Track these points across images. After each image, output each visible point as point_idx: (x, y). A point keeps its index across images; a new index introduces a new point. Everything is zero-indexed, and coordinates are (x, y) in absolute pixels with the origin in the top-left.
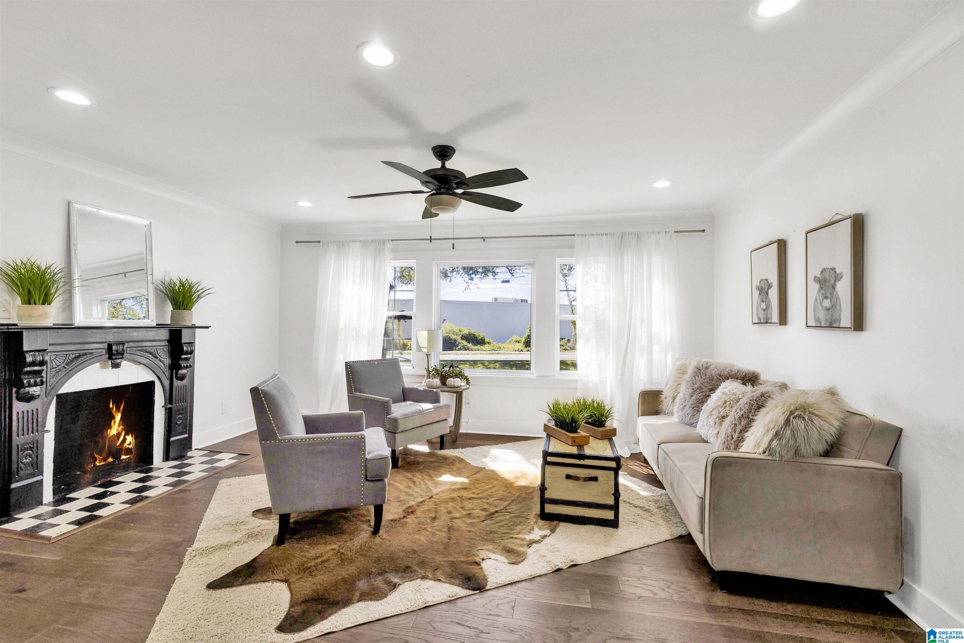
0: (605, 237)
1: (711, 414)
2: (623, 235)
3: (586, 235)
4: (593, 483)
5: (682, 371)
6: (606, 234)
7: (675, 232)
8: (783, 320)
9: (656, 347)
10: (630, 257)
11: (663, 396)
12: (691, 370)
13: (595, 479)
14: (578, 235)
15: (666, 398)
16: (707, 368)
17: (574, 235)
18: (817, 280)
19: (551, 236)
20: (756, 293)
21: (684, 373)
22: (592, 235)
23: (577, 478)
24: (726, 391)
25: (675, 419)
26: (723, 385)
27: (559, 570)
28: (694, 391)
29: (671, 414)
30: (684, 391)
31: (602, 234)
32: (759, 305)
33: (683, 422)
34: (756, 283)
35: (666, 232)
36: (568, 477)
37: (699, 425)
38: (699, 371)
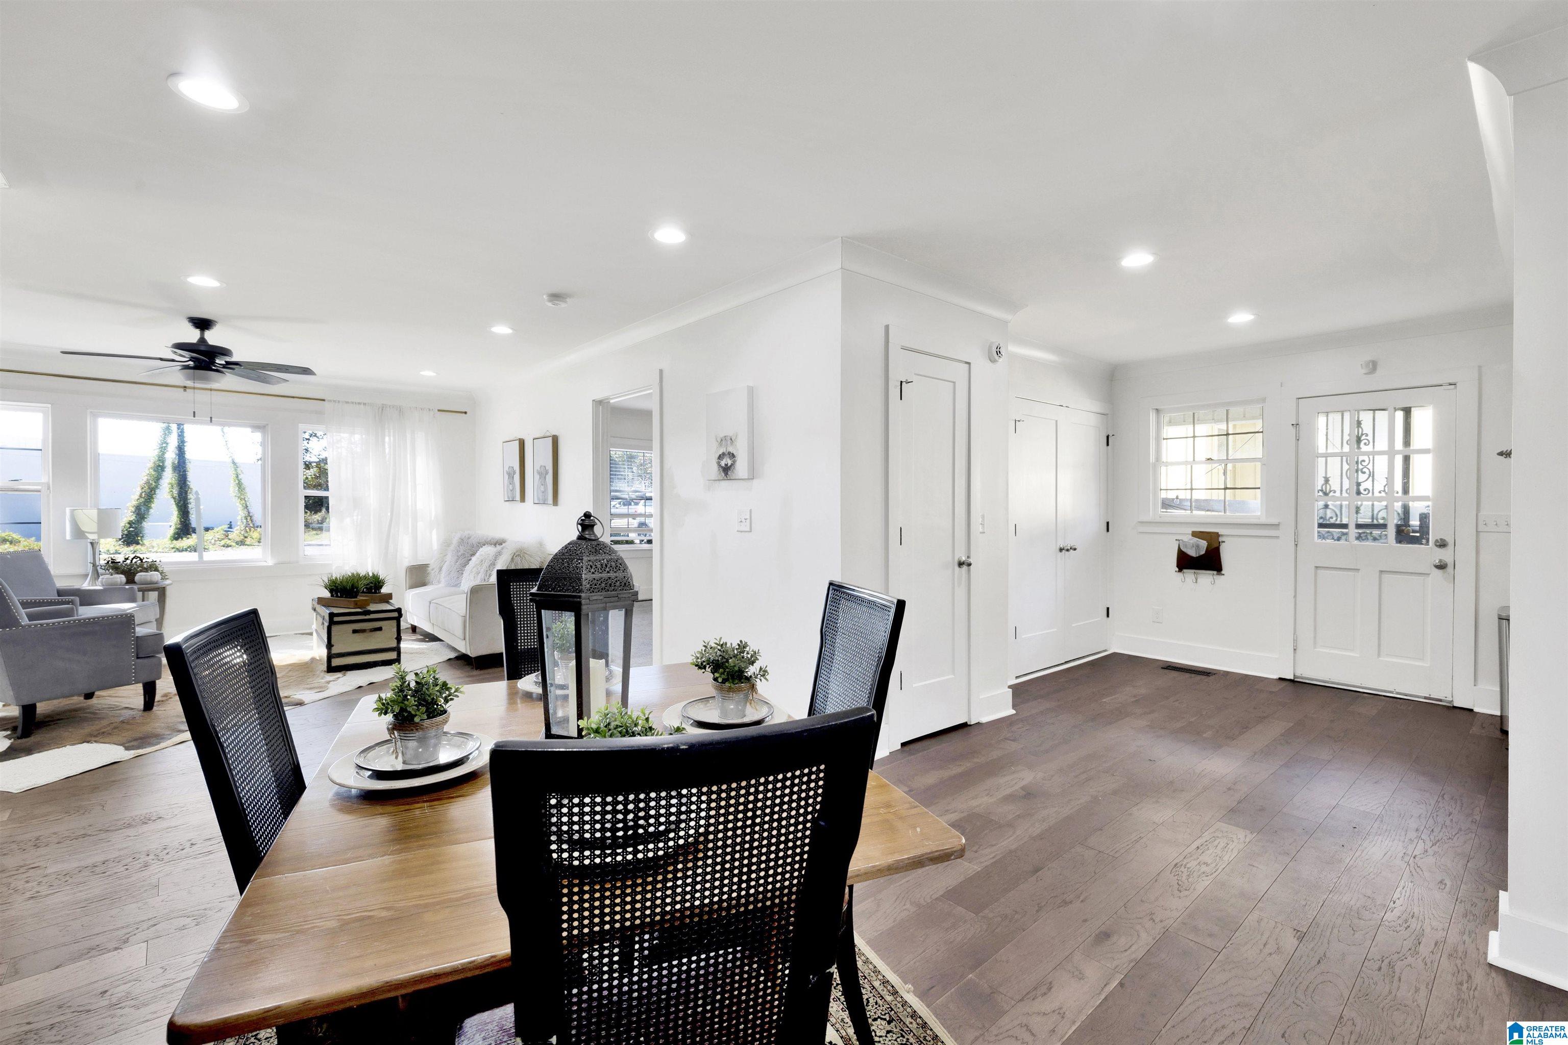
0: (362, 406)
1: (471, 572)
2: (383, 407)
3: (339, 402)
4: (378, 632)
5: (446, 544)
6: (365, 404)
7: (439, 410)
8: (523, 499)
9: (420, 524)
10: (392, 431)
11: (430, 569)
12: (455, 541)
13: (380, 629)
14: (330, 401)
15: (433, 570)
16: (469, 538)
17: (324, 400)
18: (539, 473)
19: (293, 397)
20: (506, 477)
21: (449, 546)
22: (347, 402)
23: (363, 631)
24: (483, 553)
25: (442, 585)
26: (481, 549)
27: (360, 687)
28: (458, 557)
29: (439, 582)
30: (450, 558)
31: (359, 403)
32: (508, 487)
33: (449, 585)
34: (506, 469)
35: (430, 410)
36: (355, 631)
37: (462, 584)
38: (462, 541)
